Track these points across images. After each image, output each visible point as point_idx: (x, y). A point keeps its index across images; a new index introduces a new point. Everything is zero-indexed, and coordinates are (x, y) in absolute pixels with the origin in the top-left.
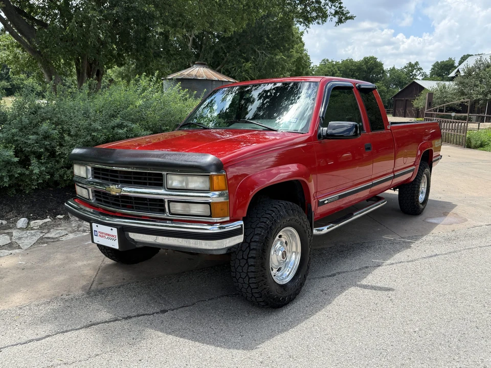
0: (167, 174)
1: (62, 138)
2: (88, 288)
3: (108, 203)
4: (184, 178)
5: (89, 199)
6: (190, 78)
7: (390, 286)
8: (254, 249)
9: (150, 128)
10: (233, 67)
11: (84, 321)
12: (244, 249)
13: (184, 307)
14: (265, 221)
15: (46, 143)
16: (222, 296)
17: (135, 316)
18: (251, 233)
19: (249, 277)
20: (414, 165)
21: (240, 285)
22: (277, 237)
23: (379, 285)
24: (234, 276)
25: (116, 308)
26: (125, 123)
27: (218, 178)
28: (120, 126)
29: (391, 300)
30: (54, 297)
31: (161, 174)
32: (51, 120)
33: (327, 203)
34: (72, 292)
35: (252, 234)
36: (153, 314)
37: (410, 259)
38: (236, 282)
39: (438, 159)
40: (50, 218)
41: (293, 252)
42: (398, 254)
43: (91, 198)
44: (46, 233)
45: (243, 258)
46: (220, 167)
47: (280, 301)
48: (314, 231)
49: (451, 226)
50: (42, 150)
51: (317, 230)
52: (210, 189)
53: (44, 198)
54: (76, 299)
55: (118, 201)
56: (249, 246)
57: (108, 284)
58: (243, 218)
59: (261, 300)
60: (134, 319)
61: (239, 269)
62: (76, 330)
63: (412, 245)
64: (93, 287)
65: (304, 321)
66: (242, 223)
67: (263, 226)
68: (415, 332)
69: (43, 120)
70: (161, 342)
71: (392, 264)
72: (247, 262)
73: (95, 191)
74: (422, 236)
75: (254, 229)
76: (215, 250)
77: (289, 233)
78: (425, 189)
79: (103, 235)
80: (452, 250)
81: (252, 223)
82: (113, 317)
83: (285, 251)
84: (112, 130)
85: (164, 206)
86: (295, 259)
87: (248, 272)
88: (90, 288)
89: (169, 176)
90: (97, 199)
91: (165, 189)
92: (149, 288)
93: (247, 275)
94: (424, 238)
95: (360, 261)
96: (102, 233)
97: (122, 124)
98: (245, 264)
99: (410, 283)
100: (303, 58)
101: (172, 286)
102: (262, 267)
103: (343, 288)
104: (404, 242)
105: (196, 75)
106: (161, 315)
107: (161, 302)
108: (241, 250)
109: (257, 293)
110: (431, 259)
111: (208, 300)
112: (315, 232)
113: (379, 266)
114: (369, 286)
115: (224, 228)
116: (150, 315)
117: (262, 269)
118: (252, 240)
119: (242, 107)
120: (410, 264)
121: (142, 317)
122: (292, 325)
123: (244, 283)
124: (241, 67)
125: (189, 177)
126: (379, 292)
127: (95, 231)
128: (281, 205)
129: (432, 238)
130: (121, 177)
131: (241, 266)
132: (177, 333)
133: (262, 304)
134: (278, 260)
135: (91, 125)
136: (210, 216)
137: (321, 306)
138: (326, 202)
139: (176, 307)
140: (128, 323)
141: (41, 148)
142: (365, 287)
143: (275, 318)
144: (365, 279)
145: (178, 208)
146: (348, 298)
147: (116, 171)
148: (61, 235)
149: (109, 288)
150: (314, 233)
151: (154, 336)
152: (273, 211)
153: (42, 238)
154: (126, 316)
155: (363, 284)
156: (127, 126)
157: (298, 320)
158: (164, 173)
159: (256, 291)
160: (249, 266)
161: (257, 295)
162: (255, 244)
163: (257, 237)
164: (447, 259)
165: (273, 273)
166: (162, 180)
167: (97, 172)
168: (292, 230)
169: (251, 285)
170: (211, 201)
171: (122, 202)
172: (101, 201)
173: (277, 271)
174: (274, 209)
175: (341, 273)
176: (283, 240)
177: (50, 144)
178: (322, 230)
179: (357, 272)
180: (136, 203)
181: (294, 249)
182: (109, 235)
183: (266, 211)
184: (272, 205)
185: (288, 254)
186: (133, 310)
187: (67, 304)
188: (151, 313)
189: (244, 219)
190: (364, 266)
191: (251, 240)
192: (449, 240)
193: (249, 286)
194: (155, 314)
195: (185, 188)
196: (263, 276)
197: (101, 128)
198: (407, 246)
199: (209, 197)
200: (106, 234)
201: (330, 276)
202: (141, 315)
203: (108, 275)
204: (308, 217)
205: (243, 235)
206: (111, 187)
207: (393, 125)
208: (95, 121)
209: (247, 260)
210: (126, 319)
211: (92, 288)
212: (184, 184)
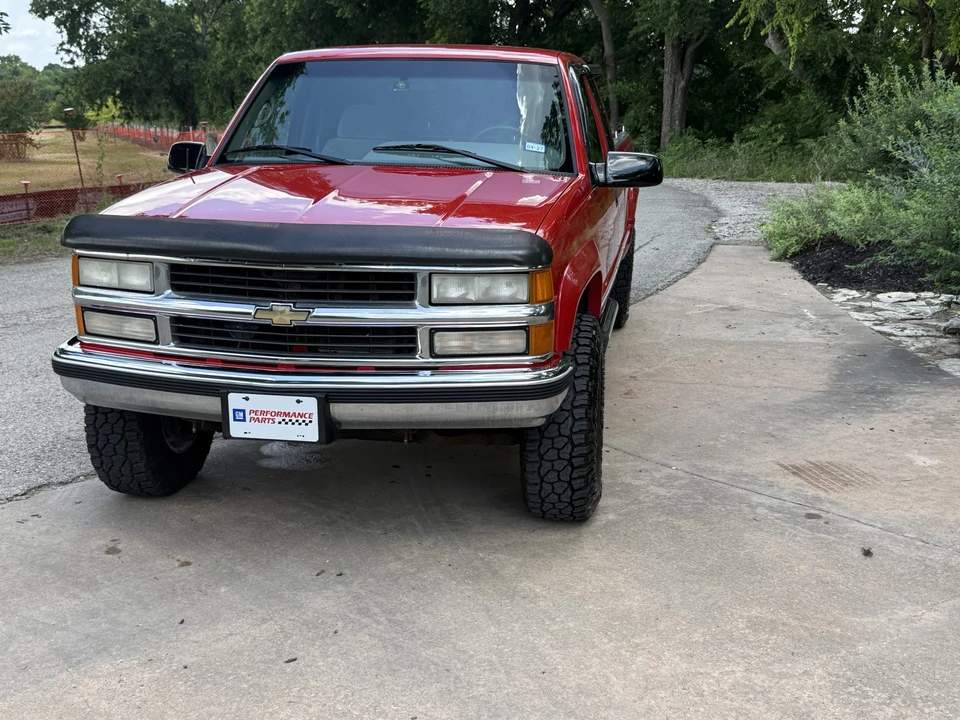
0: (431, 274)
27: (542, 278)
52: (529, 299)
55: (283, 338)
79: (262, 417)
85: (413, 340)
89: (435, 279)
91: (422, 305)
96: (263, 413)
127: (235, 410)
136: (525, 354)
145: (452, 342)
166: (411, 287)
170: (529, 323)
182: (286, 414)
195: (473, 301)
200: (278, 414)
206: (273, 308)
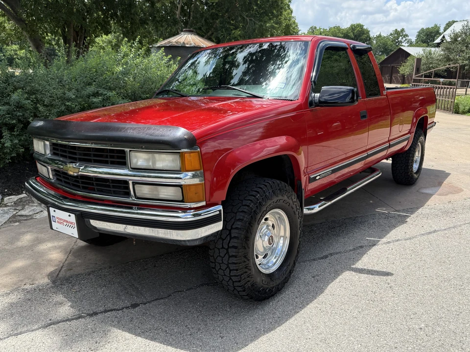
0: (130, 151)
1: (36, 108)
2: (55, 275)
3: (69, 183)
4: (150, 155)
5: (49, 178)
6: (177, 45)
7: (389, 270)
8: (235, 237)
9: (129, 96)
10: (222, 35)
11: (43, 319)
12: (223, 236)
13: (158, 299)
14: (248, 204)
15: (18, 114)
16: (202, 285)
17: (101, 312)
18: (232, 218)
19: (229, 269)
20: (409, 132)
21: (220, 276)
22: (263, 221)
23: (376, 268)
24: (214, 266)
25: (82, 301)
26: (101, 91)
27: (190, 156)
28: (96, 95)
29: (391, 287)
30: (16, 287)
31: (124, 151)
32: (23, 89)
33: (319, 179)
34: (37, 280)
35: (233, 220)
36: (123, 308)
37: (407, 236)
38: (215, 274)
39: (432, 126)
40: (25, 193)
41: (281, 237)
42: (394, 230)
43: (51, 176)
44: (20, 210)
45: (223, 248)
46: (192, 143)
47: (266, 293)
48: (304, 210)
49: (448, 197)
50: (14, 121)
51: (307, 209)
52: (181, 169)
53: (20, 172)
54: (40, 290)
55: (78, 182)
56: (230, 234)
57: (79, 270)
58: (222, 201)
59: (244, 293)
60: (100, 316)
61: (219, 260)
62: (33, 331)
63: (408, 220)
64: (61, 273)
65: (293, 316)
66: (220, 208)
67: (246, 210)
68: (421, 328)
69: (16, 89)
70: (127, 347)
71: (389, 242)
72: (228, 252)
73: (55, 170)
74: (418, 208)
75: (236, 213)
76: (188, 241)
77: (277, 216)
78: (419, 158)
80: (452, 225)
81: (233, 206)
82: (77, 313)
83: (272, 236)
84: (87, 99)
85: (128, 188)
86: (283, 244)
87: (229, 263)
88: (58, 274)
89: (133, 154)
90: (57, 179)
91: (128, 169)
92: (122, 275)
93: (228, 267)
94: (420, 211)
95: (354, 240)
96: (61, 219)
97: (97, 93)
98: (225, 254)
99: (409, 265)
100: (291, 25)
101: (148, 272)
102: (245, 257)
103: (337, 274)
104: (399, 215)
105: (184, 43)
106: (132, 311)
107: (134, 293)
108: (221, 238)
109: (240, 286)
110: (430, 236)
111: (186, 290)
112: (306, 211)
113: (374, 245)
114: (365, 269)
115: (199, 215)
116: (119, 310)
117: (246, 260)
118: (234, 227)
119: (226, 72)
120: (408, 242)
121: (109, 313)
122: (279, 322)
123: (225, 275)
124: (230, 34)
125: (155, 155)
126: (377, 277)
128: (267, 184)
129: (428, 211)
130: (80, 154)
131: (221, 256)
132: (148, 334)
133: (247, 297)
134: (263, 246)
135: (64, 94)
136: (182, 201)
137: (313, 296)
138: (317, 178)
139: (149, 299)
140: (93, 321)
141: (13, 119)
142: (361, 271)
143: (260, 313)
144: (360, 261)
145: (145, 191)
146: (342, 285)
147: (74, 148)
148: (36, 212)
149: (77, 275)
150: (304, 212)
151: (120, 338)
152: (258, 192)
153: (14, 216)
154: (92, 312)
155: (359, 267)
156: (101, 94)
157: (286, 315)
158: (127, 150)
159: (239, 284)
160: (230, 257)
161: (239, 289)
162: (237, 231)
163: (239, 223)
164: (447, 235)
165: (258, 261)
166: (124, 158)
167: (55, 148)
168: (280, 212)
169: (232, 278)
170: (183, 183)
171: (83, 183)
172: (61, 180)
173: (263, 258)
174: (259, 190)
175: (334, 254)
176: (270, 223)
177: (23, 115)
178: (313, 209)
179: (352, 252)
180: (97, 185)
181: (282, 233)
182: (67, 222)
183: (249, 192)
184: (257, 185)
185: (275, 240)
186: (100, 304)
187: (28, 296)
188: (121, 307)
189: (223, 204)
190: (359, 245)
191: (232, 226)
192: (446, 213)
193: (230, 279)
194: (124, 310)
195: (152, 167)
196: (246, 268)
197: (74, 96)
198: (402, 220)
199: (180, 178)
200: (65, 221)
201: (322, 258)
202: (109, 311)
203: (80, 259)
204: (298, 197)
205: (222, 222)
206: (68, 165)
207: (389, 91)
208: (70, 90)
209: (227, 250)
210: (91, 315)
211: (60, 276)
212: (151, 164)
